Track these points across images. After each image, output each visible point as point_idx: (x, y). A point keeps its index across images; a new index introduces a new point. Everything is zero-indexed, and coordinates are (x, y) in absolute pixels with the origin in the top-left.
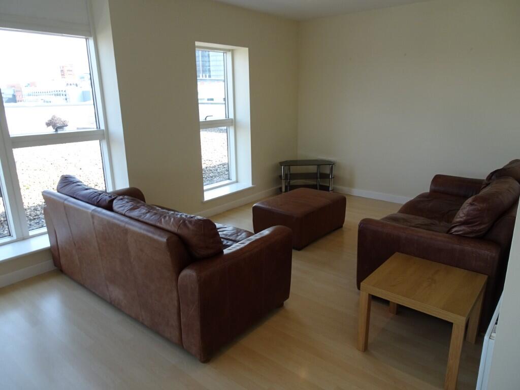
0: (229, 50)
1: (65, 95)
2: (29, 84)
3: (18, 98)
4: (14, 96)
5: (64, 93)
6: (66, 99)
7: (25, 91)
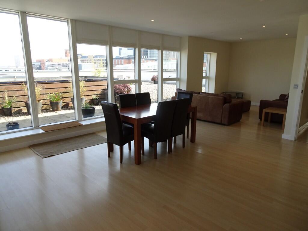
0: (209, 53)
1: (68, 66)
2: (48, 60)
3: (42, 68)
4: (40, 66)
5: (68, 65)
6: (68, 69)
7: (47, 64)
